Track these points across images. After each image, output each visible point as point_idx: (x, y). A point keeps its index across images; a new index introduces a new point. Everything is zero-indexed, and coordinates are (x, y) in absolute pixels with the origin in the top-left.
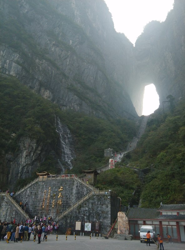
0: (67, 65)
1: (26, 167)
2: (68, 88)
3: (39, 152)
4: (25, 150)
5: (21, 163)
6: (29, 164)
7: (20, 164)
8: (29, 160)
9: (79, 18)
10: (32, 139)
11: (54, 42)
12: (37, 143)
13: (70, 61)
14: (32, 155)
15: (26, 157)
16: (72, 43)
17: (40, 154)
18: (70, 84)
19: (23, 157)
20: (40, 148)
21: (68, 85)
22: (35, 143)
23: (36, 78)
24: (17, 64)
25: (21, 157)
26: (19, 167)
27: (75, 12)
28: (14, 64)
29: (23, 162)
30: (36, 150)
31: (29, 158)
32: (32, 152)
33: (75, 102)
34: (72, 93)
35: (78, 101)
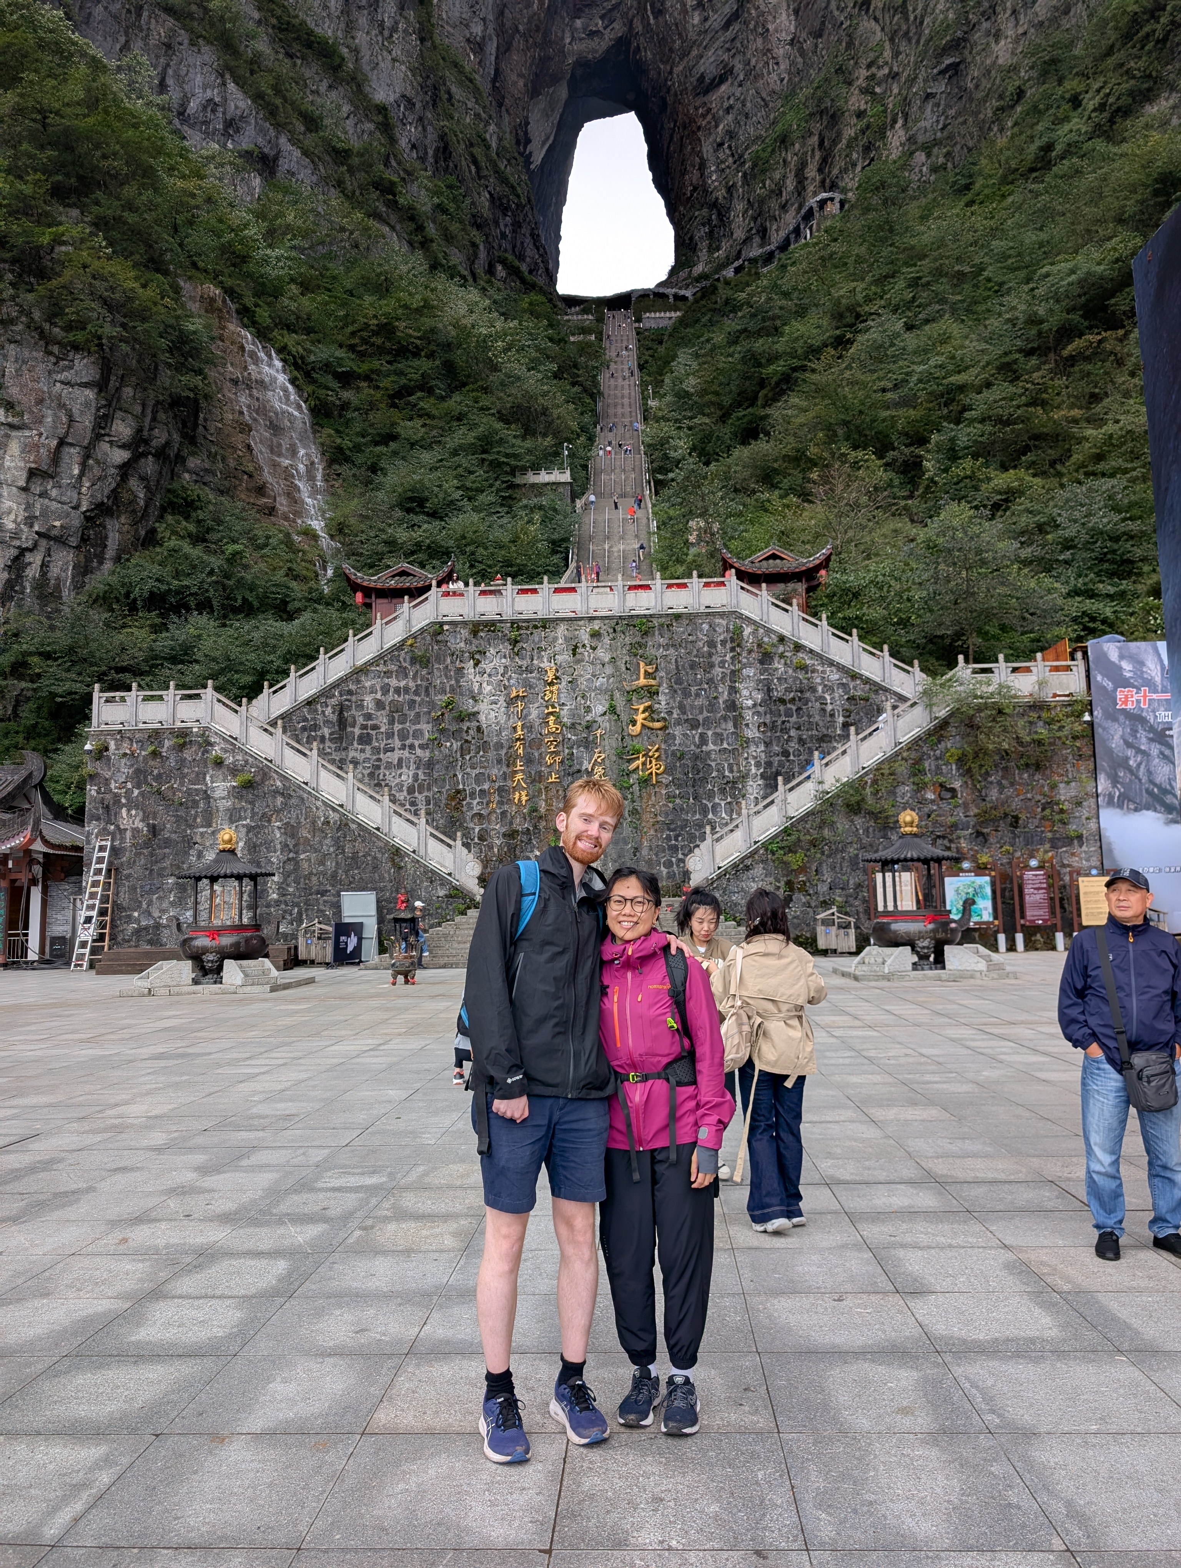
1: (38, 557)
3: (120, 456)
6: (56, 538)
8: (54, 505)
10: (56, 349)
12: (100, 385)
14: (76, 470)
15: (29, 479)
17: (125, 470)
19: (5, 477)
20: (123, 429)
22: (86, 385)
29: (12, 517)
30: (98, 437)
31: (54, 493)
32: (72, 450)
33: (229, 136)
34: (206, 58)
35: (251, 131)
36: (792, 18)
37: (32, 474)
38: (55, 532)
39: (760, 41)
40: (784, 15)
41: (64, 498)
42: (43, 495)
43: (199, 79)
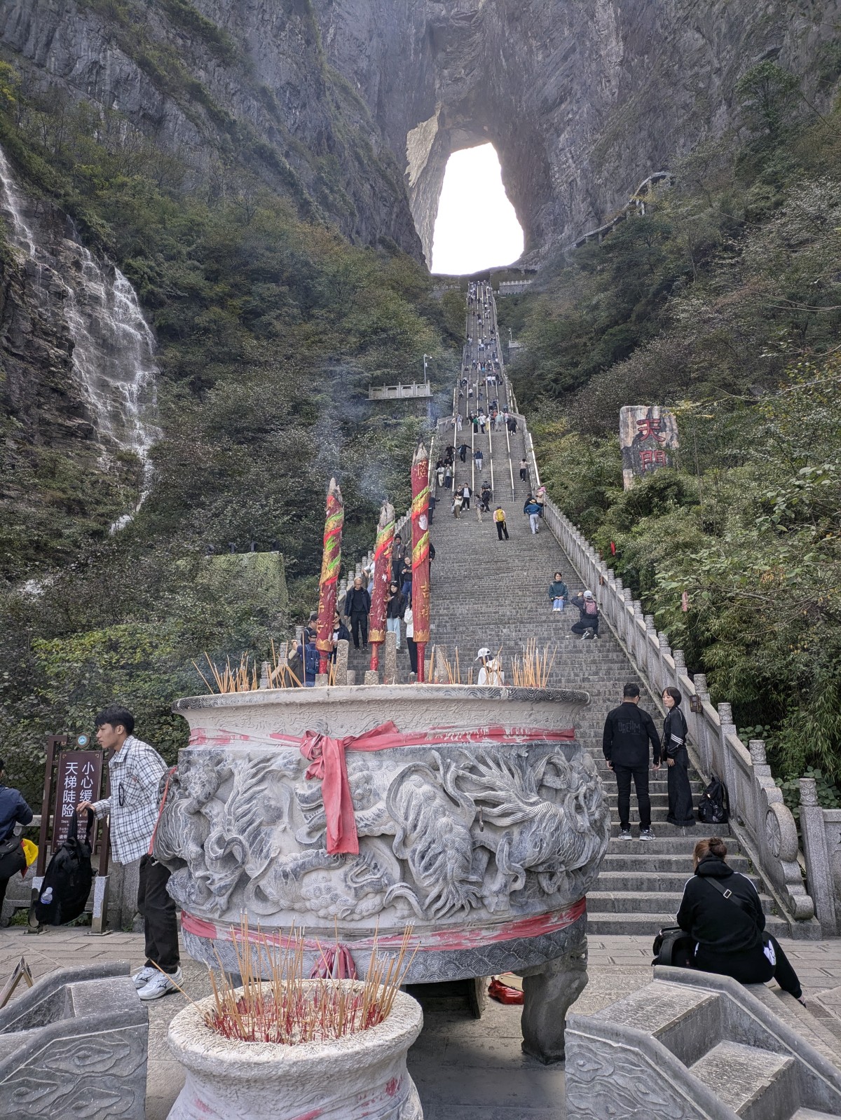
33: (115, 97)
34: (93, 25)
35: (136, 94)
36: (621, 43)
39: (594, 66)
40: (614, 43)
43: (85, 43)
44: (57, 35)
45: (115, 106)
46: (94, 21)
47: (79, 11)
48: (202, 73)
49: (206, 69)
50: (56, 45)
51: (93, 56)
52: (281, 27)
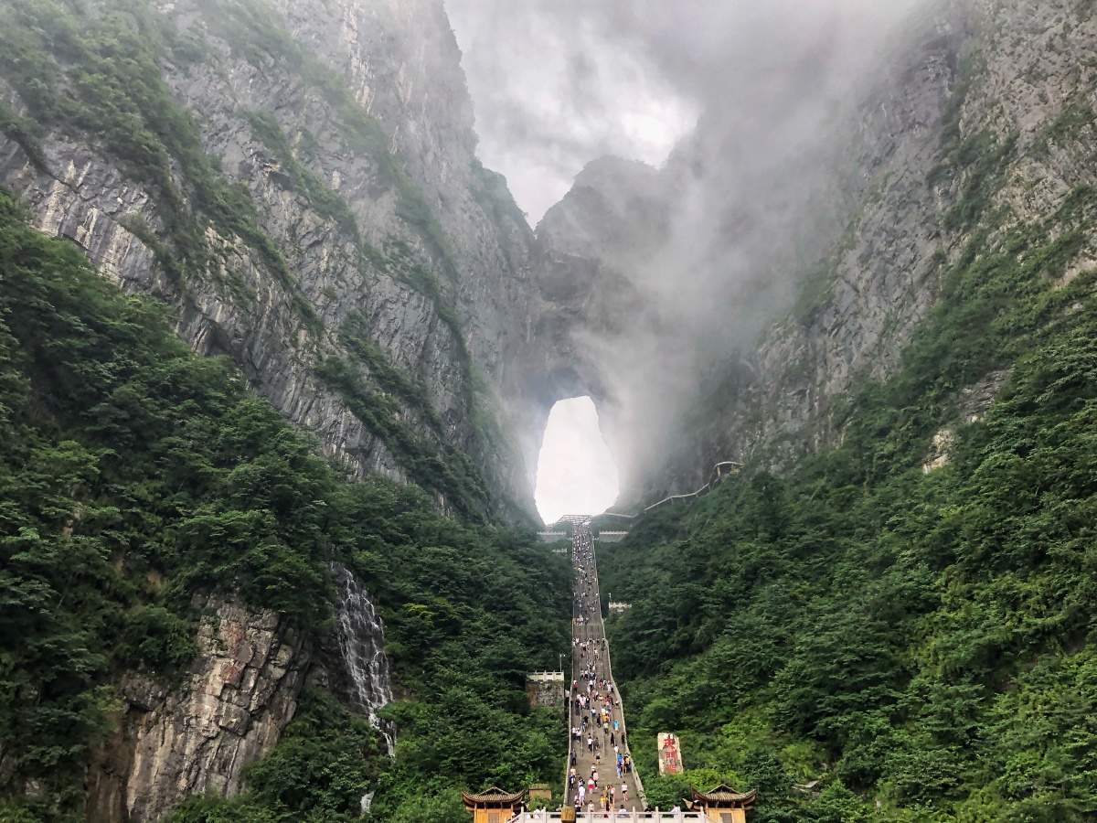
0: (318, 270)
1: (215, 744)
2: (320, 374)
3: (279, 673)
4: (219, 656)
5: (198, 724)
6: (231, 731)
7: (189, 725)
8: (234, 707)
9: (367, 89)
10: (253, 607)
11: (276, 168)
12: (276, 630)
13: (331, 255)
14: (252, 684)
15: (223, 691)
16: (343, 182)
17: (281, 680)
18: (326, 357)
19: (208, 689)
20: (284, 656)
21: (320, 358)
22: (268, 629)
23: (200, 310)
24: (134, 233)
25: (201, 691)
26: (185, 741)
27: (355, 62)
28: (120, 233)
29: (207, 716)
30: (268, 661)
31: (235, 699)
32: (252, 671)
33: (343, 440)
34: (336, 398)
35: (358, 437)
37: (225, 687)
38: (232, 726)
41: (242, 703)
42: (229, 701)
43: (330, 410)
44: (314, 405)
45: (343, 446)
46: (338, 396)
47: (329, 389)
48: (397, 414)
49: (399, 412)
50: (312, 412)
51: (334, 417)
52: (448, 372)
